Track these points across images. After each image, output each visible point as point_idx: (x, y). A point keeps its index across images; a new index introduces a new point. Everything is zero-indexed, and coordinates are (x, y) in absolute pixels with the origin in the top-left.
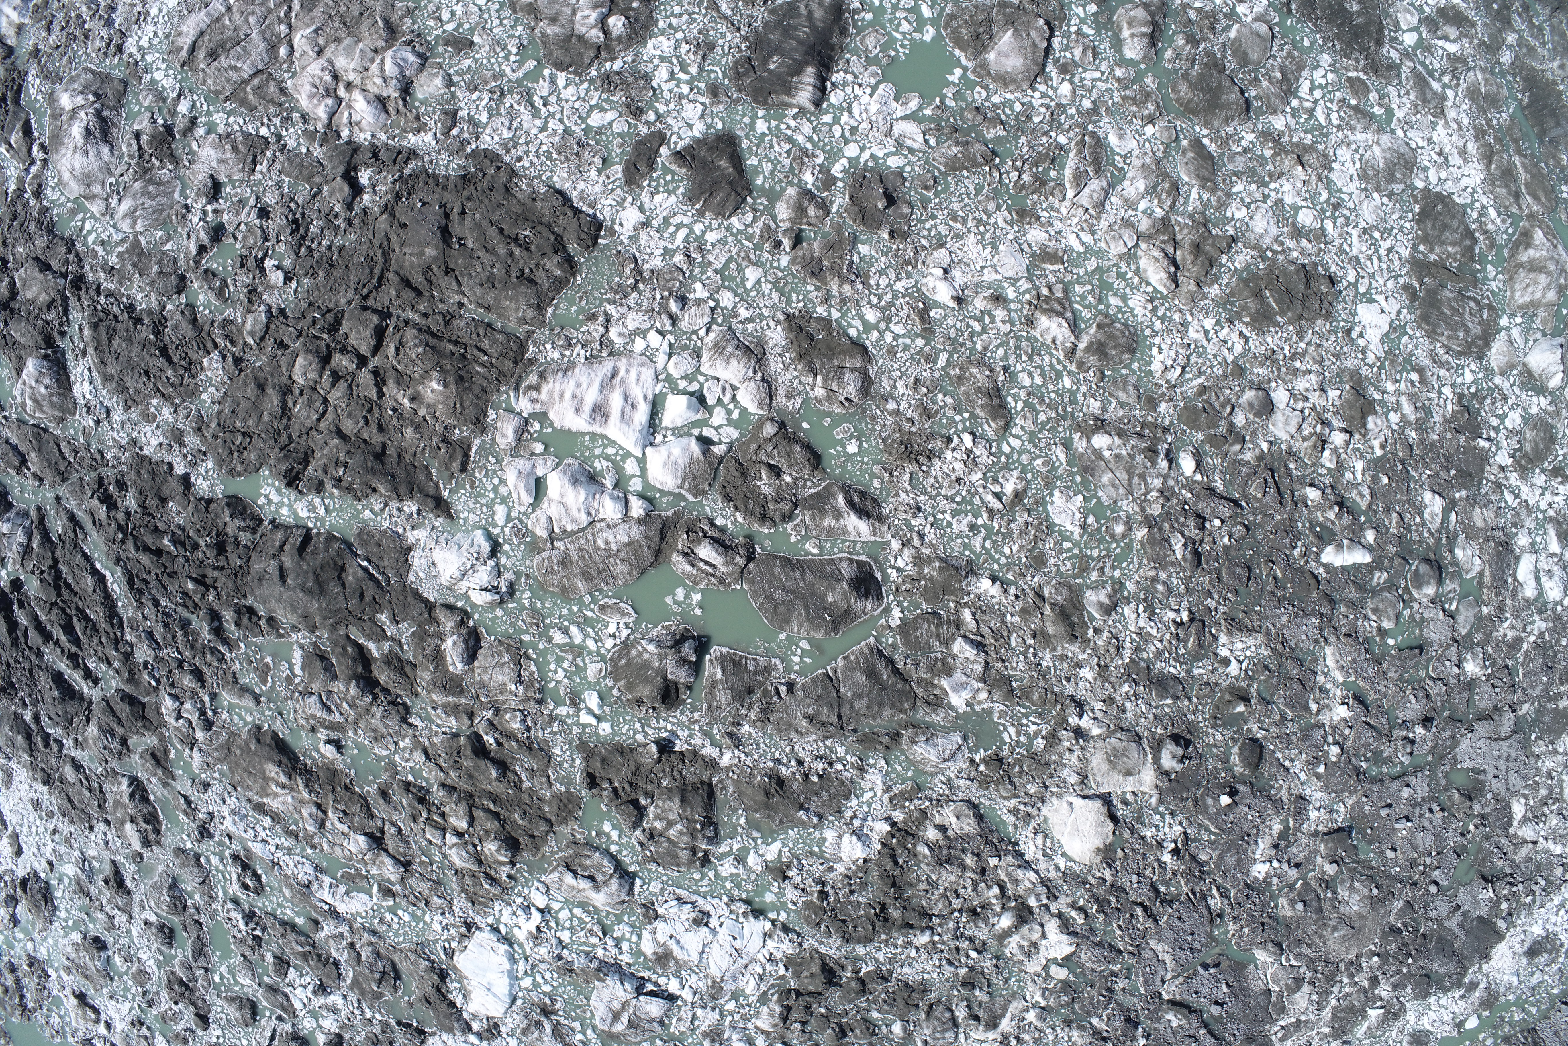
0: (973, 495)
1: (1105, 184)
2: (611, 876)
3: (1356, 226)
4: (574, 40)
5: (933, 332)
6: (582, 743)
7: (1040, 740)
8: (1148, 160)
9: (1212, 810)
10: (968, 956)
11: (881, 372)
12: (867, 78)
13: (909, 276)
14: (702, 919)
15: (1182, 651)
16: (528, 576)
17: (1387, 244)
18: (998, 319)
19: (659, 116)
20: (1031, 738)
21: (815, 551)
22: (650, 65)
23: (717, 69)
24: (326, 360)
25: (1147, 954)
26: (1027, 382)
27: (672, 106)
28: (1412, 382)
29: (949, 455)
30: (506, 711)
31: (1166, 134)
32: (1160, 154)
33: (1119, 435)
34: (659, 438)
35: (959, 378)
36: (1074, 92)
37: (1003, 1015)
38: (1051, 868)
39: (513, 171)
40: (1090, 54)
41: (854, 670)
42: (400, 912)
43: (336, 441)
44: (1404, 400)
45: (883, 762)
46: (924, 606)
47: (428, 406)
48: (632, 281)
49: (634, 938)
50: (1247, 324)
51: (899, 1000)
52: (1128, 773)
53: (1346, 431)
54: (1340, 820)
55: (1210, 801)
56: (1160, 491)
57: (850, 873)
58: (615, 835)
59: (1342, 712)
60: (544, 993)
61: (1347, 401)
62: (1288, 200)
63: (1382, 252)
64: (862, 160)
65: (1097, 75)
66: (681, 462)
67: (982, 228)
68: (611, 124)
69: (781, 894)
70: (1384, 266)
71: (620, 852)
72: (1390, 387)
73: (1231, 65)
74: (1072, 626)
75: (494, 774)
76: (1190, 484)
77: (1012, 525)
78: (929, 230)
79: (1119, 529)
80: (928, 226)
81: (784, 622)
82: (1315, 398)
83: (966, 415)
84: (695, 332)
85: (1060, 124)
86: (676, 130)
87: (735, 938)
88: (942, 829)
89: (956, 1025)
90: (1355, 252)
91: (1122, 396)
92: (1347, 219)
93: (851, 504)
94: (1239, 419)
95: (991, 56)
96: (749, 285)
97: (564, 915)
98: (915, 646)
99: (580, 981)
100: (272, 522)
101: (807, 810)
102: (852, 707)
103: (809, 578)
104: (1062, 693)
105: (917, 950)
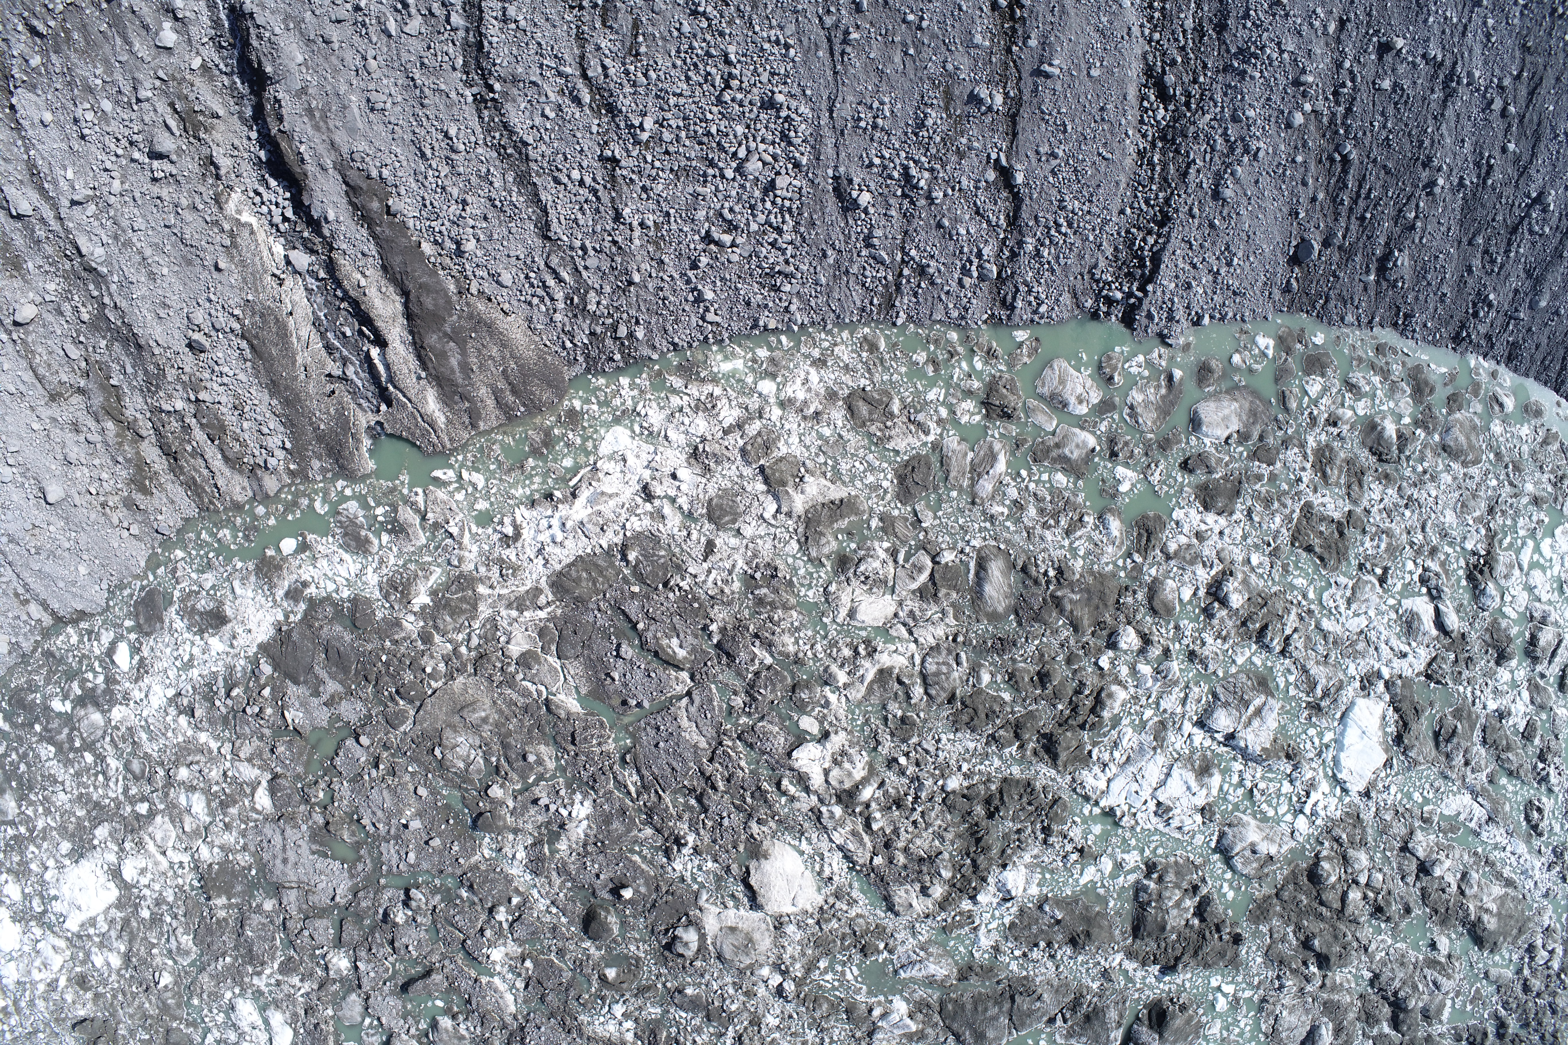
2: (1238, 853)
7: (822, 967)
9: (640, 881)
10: (907, 755)
14: (1162, 810)
20: (830, 968)
25: (711, 732)
30: (1294, 994)
37: (872, 682)
38: (815, 841)
42: (1420, 800)
45: (977, 955)
51: (983, 716)
52: (733, 929)
54: (487, 840)
55: (643, 890)
57: (1019, 853)
58: (1226, 888)
60: (1315, 726)
69: (1086, 833)
75: (1316, 942)
88: (924, 891)
89: (924, 677)
97: (1283, 808)
101: (1053, 918)
102: (1001, 1007)
104: (798, 1005)
105: (960, 768)
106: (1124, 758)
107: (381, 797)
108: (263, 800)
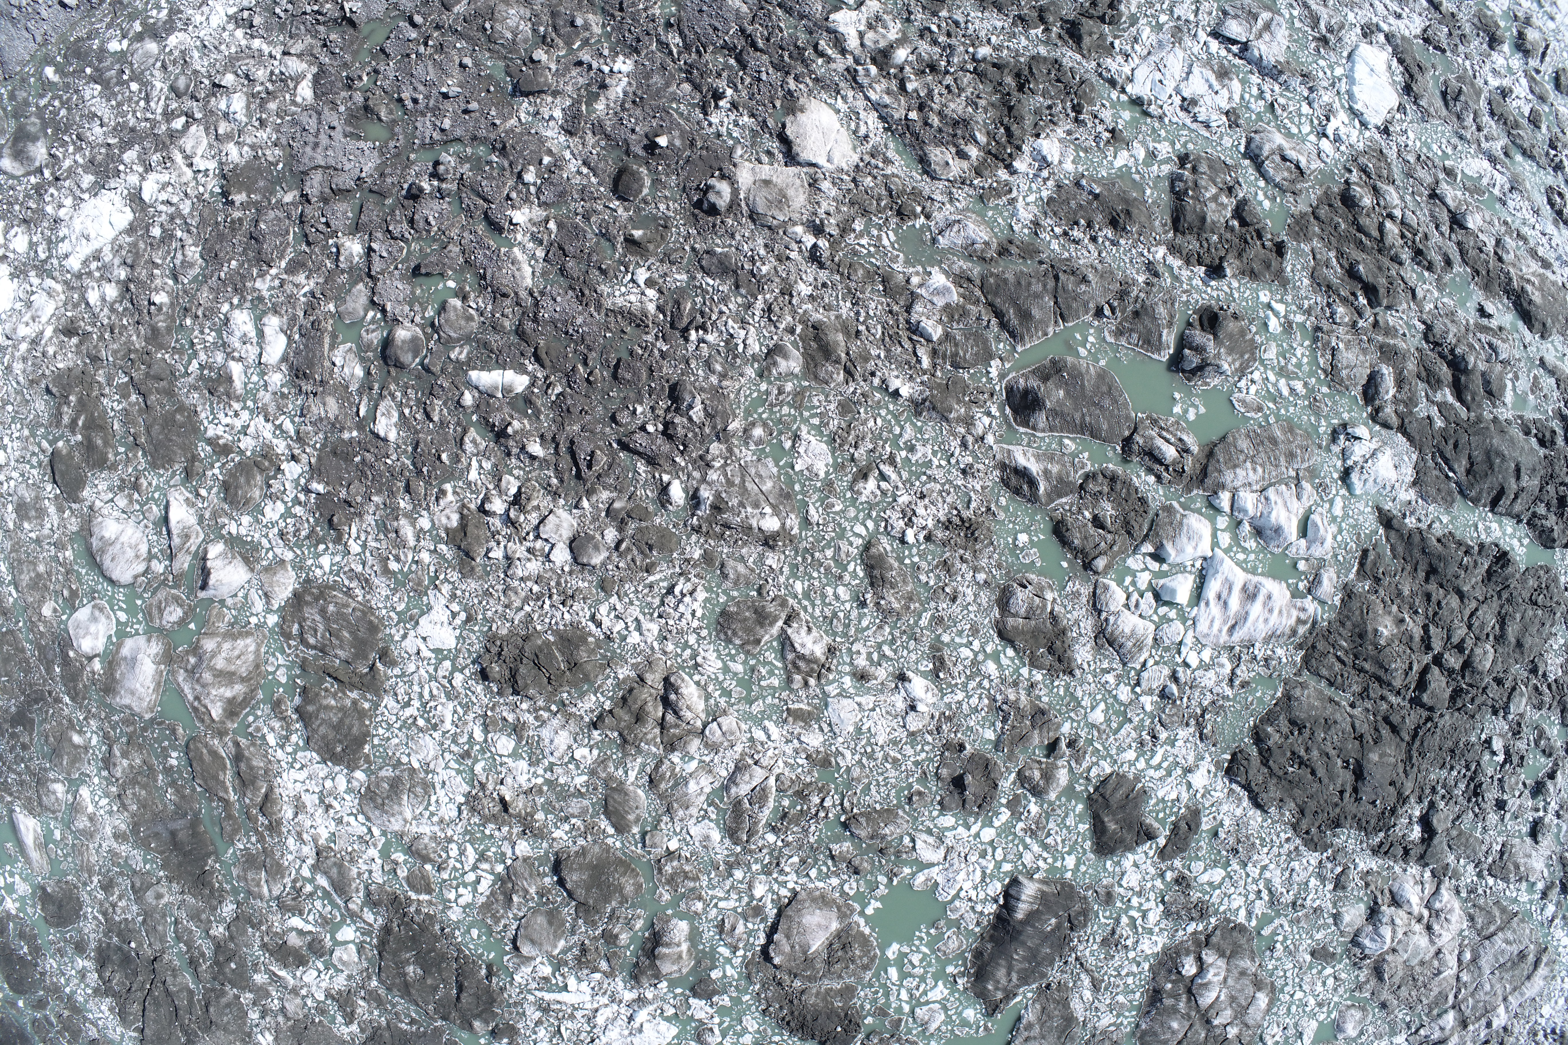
0: (908, 480)
1: (733, 790)
2: (1267, 158)
3: (444, 733)
4: (1228, 953)
5: (931, 647)
6: (1284, 286)
7: (858, 228)
8: (681, 813)
9: (676, 133)
10: (939, 26)
11: (987, 611)
12: (962, 906)
13: (949, 706)
14: (1188, 105)
15: (699, 300)
16: (1320, 447)
17: (408, 712)
18: (864, 656)
19: (1162, 875)
20: (866, 232)
21: (1066, 441)
22: (1162, 926)
23: (1103, 920)
24: (1467, 665)
26: (841, 590)
27: (1149, 885)
28: (397, 559)
29: (930, 523)
30: (1347, 325)
31: (657, 840)
32: (665, 819)
33: (750, 528)
34: (1198, 564)
35: (911, 599)
36: (750, 887)
38: (851, 99)
39: (1295, 829)
40: (727, 926)
41: (1041, 321)
42: (1440, 153)
43: (1465, 589)
44: (412, 542)
45: (1016, 228)
46: (966, 376)
47: (1390, 613)
48: (1207, 717)
49: (1247, 96)
50: (590, 634)
52: (767, 183)
53: (486, 513)
54: (525, 105)
55: (678, 143)
56: (708, 465)
57: (1052, 126)
58: (1261, 196)
59: (520, 216)
60: (1324, 58)
61: (480, 545)
62: (523, 765)
63: (416, 703)
64: (979, 824)
65: (722, 904)
66: (1184, 539)
67: (869, 750)
68: (1205, 870)
69: (1116, 117)
70: (416, 688)
71: (1256, 179)
72: (425, 557)
73: (568, 911)
74: (817, 338)
75: (1360, 269)
76: (676, 470)
77: (871, 446)
78: (923, 750)
79: (758, 432)
80: (923, 755)
81: (1102, 375)
82: (519, 550)
83: (907, 561)
84: (1156, 663)
85: (771, 854)
86: (1149, 861)
87: (1161, 81)
88: (961, 155)
90: (451, 705)
91: (741, 568)
92: (454, 741)
93: (1032, 483)
94: (611, 534)
95: (835, 926)
96: (1102, 706)
97: (1306, 129)
98: (978, 337)
99: (1293, 65)
100: (1519, 521)
101: (1091, 193)
102: (1045, 286)
103: (1078, 416)
104: (832, 272)
105: (989, 41)
106: (1145, 52)
107: (426, 71)
108: (305, 91)
